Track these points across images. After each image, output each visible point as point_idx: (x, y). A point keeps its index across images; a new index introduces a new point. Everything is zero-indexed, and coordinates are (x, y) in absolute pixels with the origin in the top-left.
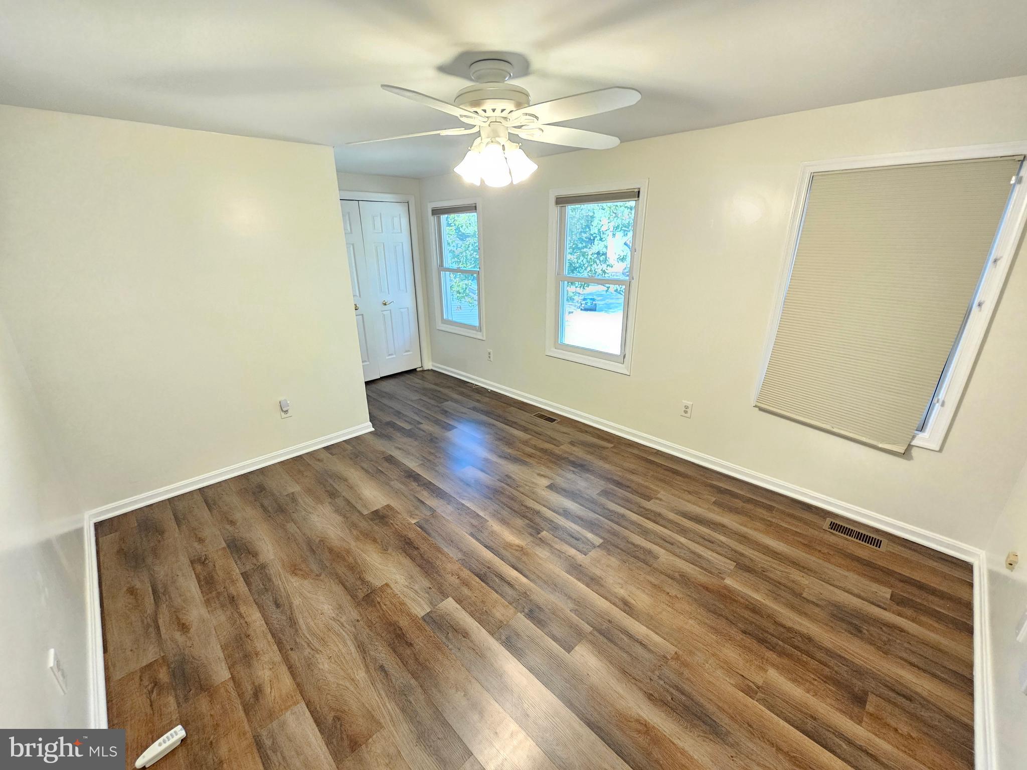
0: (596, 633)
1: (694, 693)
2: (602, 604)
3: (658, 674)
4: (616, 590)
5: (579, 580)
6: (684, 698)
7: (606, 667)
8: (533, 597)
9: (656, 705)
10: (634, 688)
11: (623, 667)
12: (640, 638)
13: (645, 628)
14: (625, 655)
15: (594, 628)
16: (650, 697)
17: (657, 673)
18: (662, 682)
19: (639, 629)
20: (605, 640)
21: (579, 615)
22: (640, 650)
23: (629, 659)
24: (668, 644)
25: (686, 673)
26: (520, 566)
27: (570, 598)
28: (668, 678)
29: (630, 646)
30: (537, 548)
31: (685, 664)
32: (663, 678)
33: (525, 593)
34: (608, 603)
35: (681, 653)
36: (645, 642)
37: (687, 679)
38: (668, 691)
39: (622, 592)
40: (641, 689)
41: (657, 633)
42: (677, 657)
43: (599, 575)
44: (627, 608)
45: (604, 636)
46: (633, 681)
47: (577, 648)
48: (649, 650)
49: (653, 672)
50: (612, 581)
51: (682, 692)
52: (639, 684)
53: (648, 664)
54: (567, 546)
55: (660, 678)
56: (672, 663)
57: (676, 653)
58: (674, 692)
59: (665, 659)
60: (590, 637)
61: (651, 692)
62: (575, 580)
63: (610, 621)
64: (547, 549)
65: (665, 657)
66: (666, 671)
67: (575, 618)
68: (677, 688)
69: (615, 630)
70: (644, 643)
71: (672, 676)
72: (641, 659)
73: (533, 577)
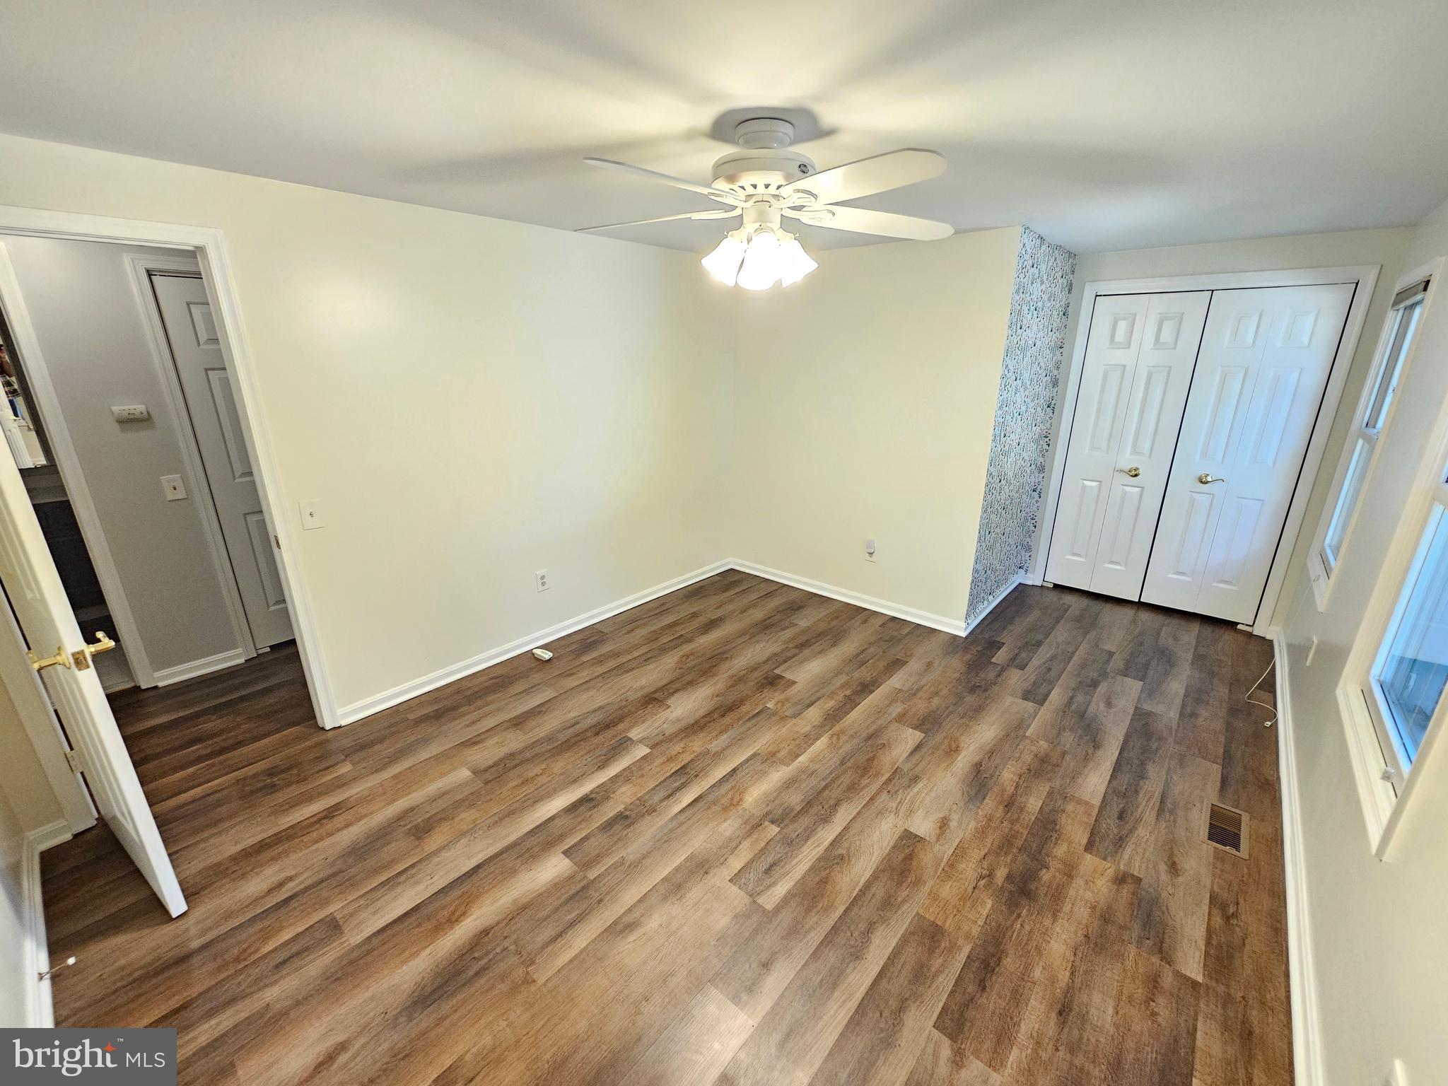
0: (585, 882)
1: (472, 990)
2: (631, 895)
3: (509, 949)
4: (656, 916)
5: (677, 869)
6: (471, 973)
7: (536, 889)
8: (648, 819)
9: (475, 936)
10: (501, 917)
11: (531, 908)
12: (569, 936)
13: (582, 947)
14: (546, 913)
15: (592, 881)
16: (486, 932)
17: (513, 947)
18: (498, 950)
19: (581, 939)
20: (572, 892)
21: (615, 866)
22: (548, 933)
23: (540, 915)
24: (550, 973)
25: (502, 987)
26: (700, 805)
27: (644, 857)
28: (502, 960)
29: (558, 920)
30: (740, 821)
31: (514, 991)
32: (504, 953)
33: (655, 811)
34: (632, 902)
35: (533, 988)
36: (560, 942)
37: (493, 986)
38: (486, 954)
39: (653, 923)
40: (498, 924)
41: (571, 961)
42: (528, 981)
43: (687, 896)
44: (619, 927)
45: (578, 892)
46: (510, 916)
47: (567, 861)
48: (547, 944)
49: (515, 942)
50: (673, 913)
51: (477, 974)
52: (505, 922)
53: (528, 938)
54: (749, 857)
55: (505, 949)
56: (519, 973)
57: (534, 981)
58: (483, 962)
59: (529, 963)
60: (579, 876)
61: (491, 934)
62: (676, 864)
63: (600, 901)
64: (737, 833)
65: (533, 963)
66: (513, 959)
67: (609, 861)
68: (485, 969)
69: (585, 906)
70: (559, 940)
71: (502, 967)
72: (536, 931)
73: (682, 818)
